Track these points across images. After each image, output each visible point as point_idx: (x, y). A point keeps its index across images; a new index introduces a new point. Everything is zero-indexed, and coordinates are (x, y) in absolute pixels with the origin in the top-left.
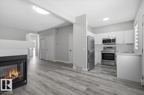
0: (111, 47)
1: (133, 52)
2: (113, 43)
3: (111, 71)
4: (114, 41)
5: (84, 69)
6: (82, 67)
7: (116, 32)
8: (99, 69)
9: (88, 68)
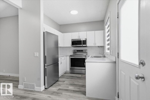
0: (82, 51)
1: (105, 57)
2: (84, 45)
3: (80, 84)
4: (85, 42)
5: (37, 89)
6: (33, 85)
7: (87, 32)
8: (64, 81)
9: (45, 85)
